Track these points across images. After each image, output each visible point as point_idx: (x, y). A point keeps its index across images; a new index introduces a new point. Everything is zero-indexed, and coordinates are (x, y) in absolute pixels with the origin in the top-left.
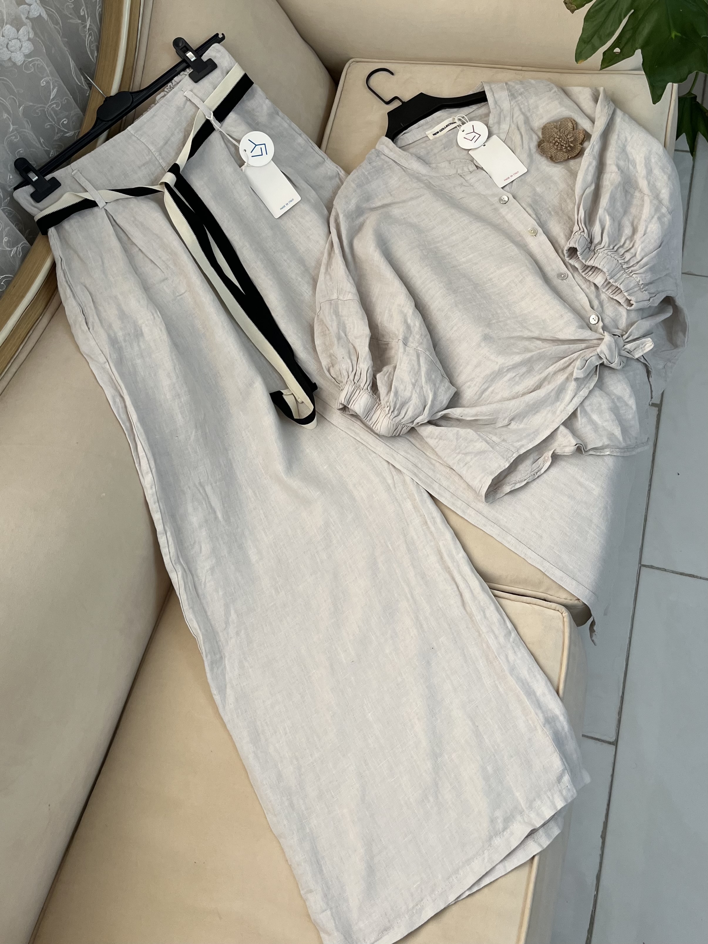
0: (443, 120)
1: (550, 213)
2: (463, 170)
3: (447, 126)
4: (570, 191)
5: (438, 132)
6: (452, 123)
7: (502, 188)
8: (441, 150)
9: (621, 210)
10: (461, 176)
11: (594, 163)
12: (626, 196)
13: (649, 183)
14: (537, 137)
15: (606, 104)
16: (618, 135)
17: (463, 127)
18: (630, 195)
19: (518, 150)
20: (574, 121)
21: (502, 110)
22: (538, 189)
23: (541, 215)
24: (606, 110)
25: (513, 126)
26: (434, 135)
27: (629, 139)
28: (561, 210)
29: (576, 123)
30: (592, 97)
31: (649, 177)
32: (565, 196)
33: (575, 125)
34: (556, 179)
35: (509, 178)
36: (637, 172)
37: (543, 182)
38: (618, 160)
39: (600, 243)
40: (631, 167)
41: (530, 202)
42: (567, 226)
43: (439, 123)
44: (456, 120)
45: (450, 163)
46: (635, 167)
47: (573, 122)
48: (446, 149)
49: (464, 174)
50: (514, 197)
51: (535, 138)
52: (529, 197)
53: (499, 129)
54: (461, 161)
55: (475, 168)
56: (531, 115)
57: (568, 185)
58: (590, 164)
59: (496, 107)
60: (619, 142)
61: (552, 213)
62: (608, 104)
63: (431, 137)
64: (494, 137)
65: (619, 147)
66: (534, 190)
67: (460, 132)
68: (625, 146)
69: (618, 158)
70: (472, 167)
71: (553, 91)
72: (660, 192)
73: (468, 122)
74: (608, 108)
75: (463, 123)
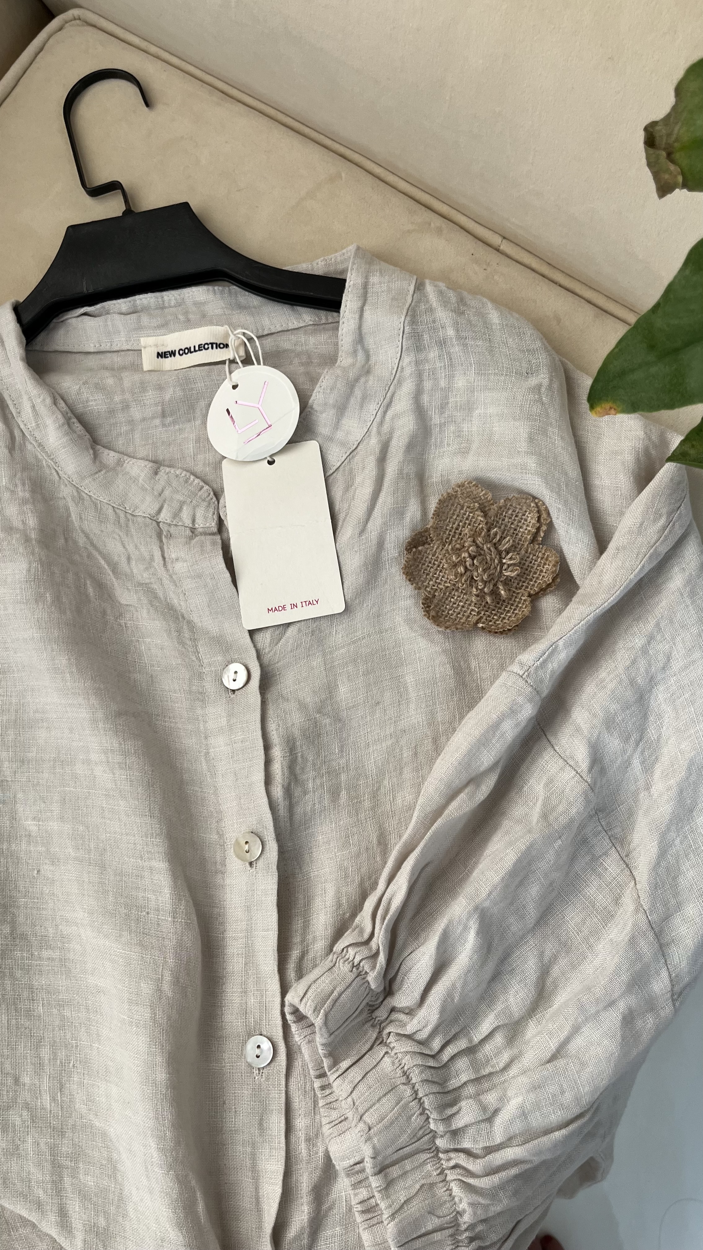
0: (204, 319)
1: (335, 794)
2: (176, 514)
3: (201, 347)
4: (428, 745)
5: (173, 353)
6: (218, 346)
7: (252, 633)
8: (153, 418)
9: (532, 912)
10: (159, 535)
11: (528, 711)
12: (573, 858)
13: (663, 853)
14: (418, 515)
15: (664, 511)
16: (651, 639)
17: (241, 374)
18: (588, 858)
19: (348, 531)
20: (549, 514)
21: (368, 372)
22: (343, 691)
23: (305, 793)
24: (652, 531)
25: (374, 442)
26: (159, 355)
27: (676, 665)
28: (375, 795)
29: (551, 525)
30: (638, 460)
31: (673, 834)
32: (407, 754)
33: (544, 528)
34: (409, 679)
35: (284, 608)
36: (648, 787)
37: (367, 673)
38: (608, 728)
39: (410, 1012)
40: (636, 763)
41: (297, 733)
42: (359, 869)
43: (189, 324)
44: (231, 341)
45: (156, 473)
46: (648, 768)
47: (544, 515)
48: (169, 420)
49: (172, 530)
50: (266, 684)
51: (413, 511)
52: (302, 706)
53: (337, 426)
54: (186, 481)
55: (213, 525)
56: (441, 425)
57: (432, 722)
58: (513, 711)
59: (355, 352)
60: (642, 664)
61: (343, 793)
62: (670, 513)
63: (148, 361)
64: (310, 448)
65: (632, 682)
66: (331, 689)
67: (227, 385)
68: (652, 681)
69: (609, 723)
70: (205, 518)
71: (533, 381)
72: (679, 906)
73: (259, 363)
74: (664, 528)
75: (247, 361)
